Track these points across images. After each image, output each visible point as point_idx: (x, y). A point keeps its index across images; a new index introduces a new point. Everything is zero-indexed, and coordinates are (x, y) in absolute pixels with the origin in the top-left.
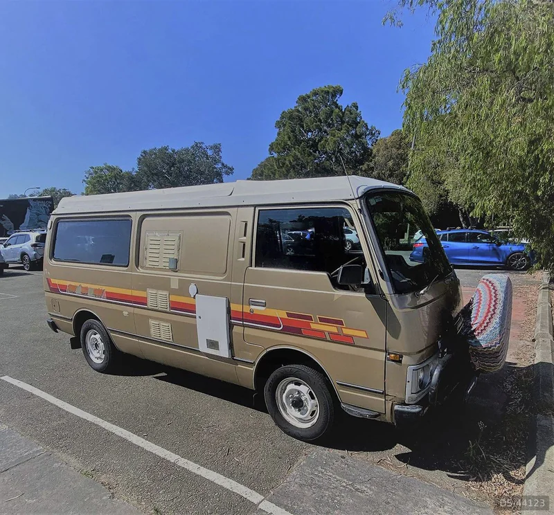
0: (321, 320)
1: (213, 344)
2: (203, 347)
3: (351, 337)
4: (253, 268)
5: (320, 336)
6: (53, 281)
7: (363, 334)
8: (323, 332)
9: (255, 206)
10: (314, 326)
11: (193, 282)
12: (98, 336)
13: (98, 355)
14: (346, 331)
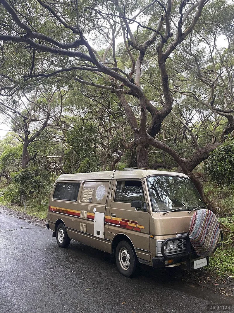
0: (132, 222)
1: (98, 233)
2: (95, 235)
3: (140, 228)
4: (114, 202)
5: (130, 228)
6: (51, 207)
7: (143, 227)
8: (132, 227)
9: (117, 179)
10: (129, 225)
11: (95, 207)
12: (62, 231)
13: (61, 239)
14: (139, 226)
